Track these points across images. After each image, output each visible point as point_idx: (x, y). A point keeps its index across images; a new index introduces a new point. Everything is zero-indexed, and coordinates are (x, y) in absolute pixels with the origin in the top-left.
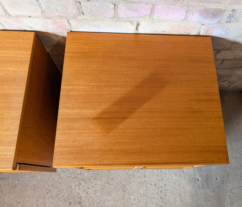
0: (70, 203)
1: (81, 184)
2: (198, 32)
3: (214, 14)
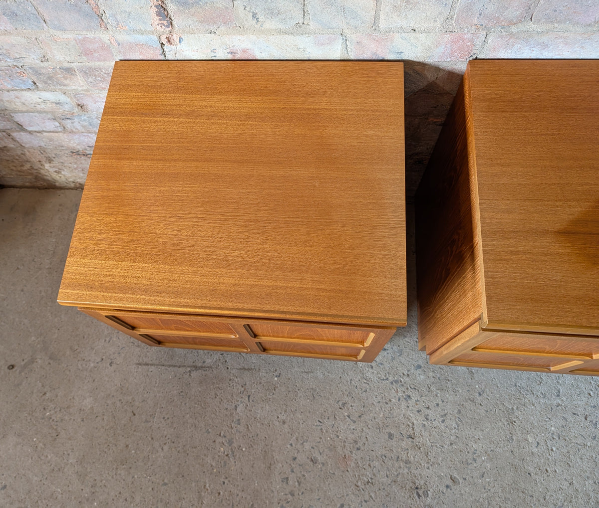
0: (391, 436)
1: (411, 396)
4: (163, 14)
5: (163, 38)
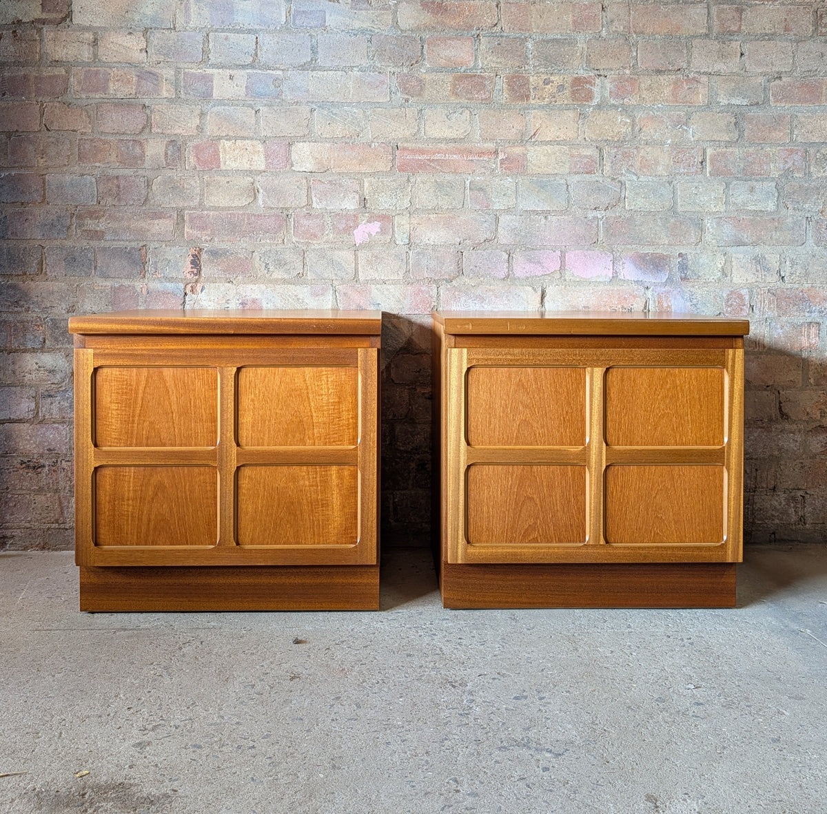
2: (645, 307)
3: (655, 263)
4: (196, 263)
5: (189, 287)
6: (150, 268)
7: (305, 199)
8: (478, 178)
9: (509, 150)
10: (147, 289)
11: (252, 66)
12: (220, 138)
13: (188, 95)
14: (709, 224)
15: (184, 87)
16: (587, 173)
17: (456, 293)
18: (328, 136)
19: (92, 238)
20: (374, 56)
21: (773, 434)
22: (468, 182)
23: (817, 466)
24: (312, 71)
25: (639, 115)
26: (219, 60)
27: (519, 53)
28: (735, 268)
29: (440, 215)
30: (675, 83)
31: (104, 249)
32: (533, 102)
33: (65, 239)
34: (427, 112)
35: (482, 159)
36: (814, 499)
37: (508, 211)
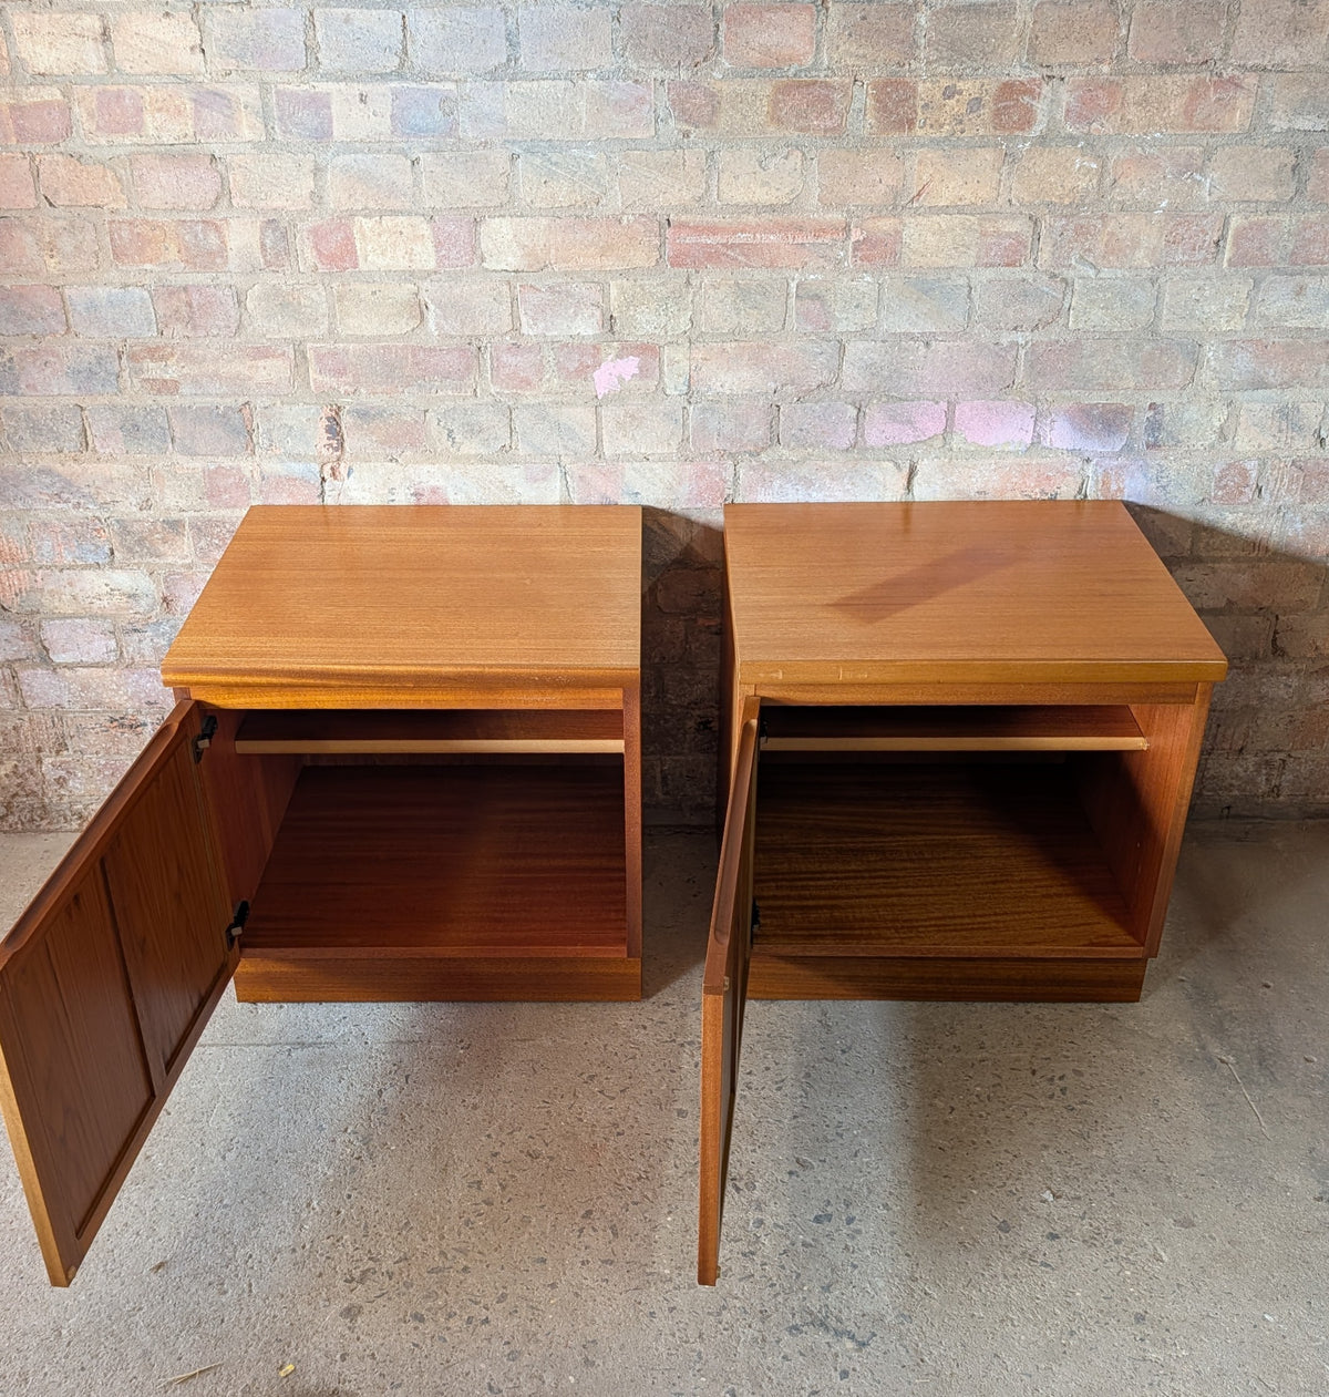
2: (1081, 489)
3: (1108, 420)
4: (334, 429)
5: (327, 469)
6: (260, 438)
7: (508, 319)
8: (812, 277)
9: (870, 224)
10: (261, 472)
11: (399, 74)
12: (352, 214)
13: (288, 136)
14: (1211, 353)
15: (280, 119)
16: (1008, 265)
17: (767, 474)
18: (543, 205)
19: (159, 391)
20: (624, 49)
21: (1254, 676)
22: (793, 285)
23: (1315, 719)
24: (511, 80)
25: (1116, 154)
26: (338, 65)
27: (901, 36)
28: (1243, 426)
29: (742, 344)
30: (1194, 90)
31: (182, 410)
32: (920, 133)
33: (116, 394)
34: (724, 156)
35: (820, 241)
36: (1300, 764)
37: (863, 333)
